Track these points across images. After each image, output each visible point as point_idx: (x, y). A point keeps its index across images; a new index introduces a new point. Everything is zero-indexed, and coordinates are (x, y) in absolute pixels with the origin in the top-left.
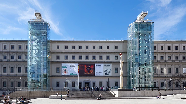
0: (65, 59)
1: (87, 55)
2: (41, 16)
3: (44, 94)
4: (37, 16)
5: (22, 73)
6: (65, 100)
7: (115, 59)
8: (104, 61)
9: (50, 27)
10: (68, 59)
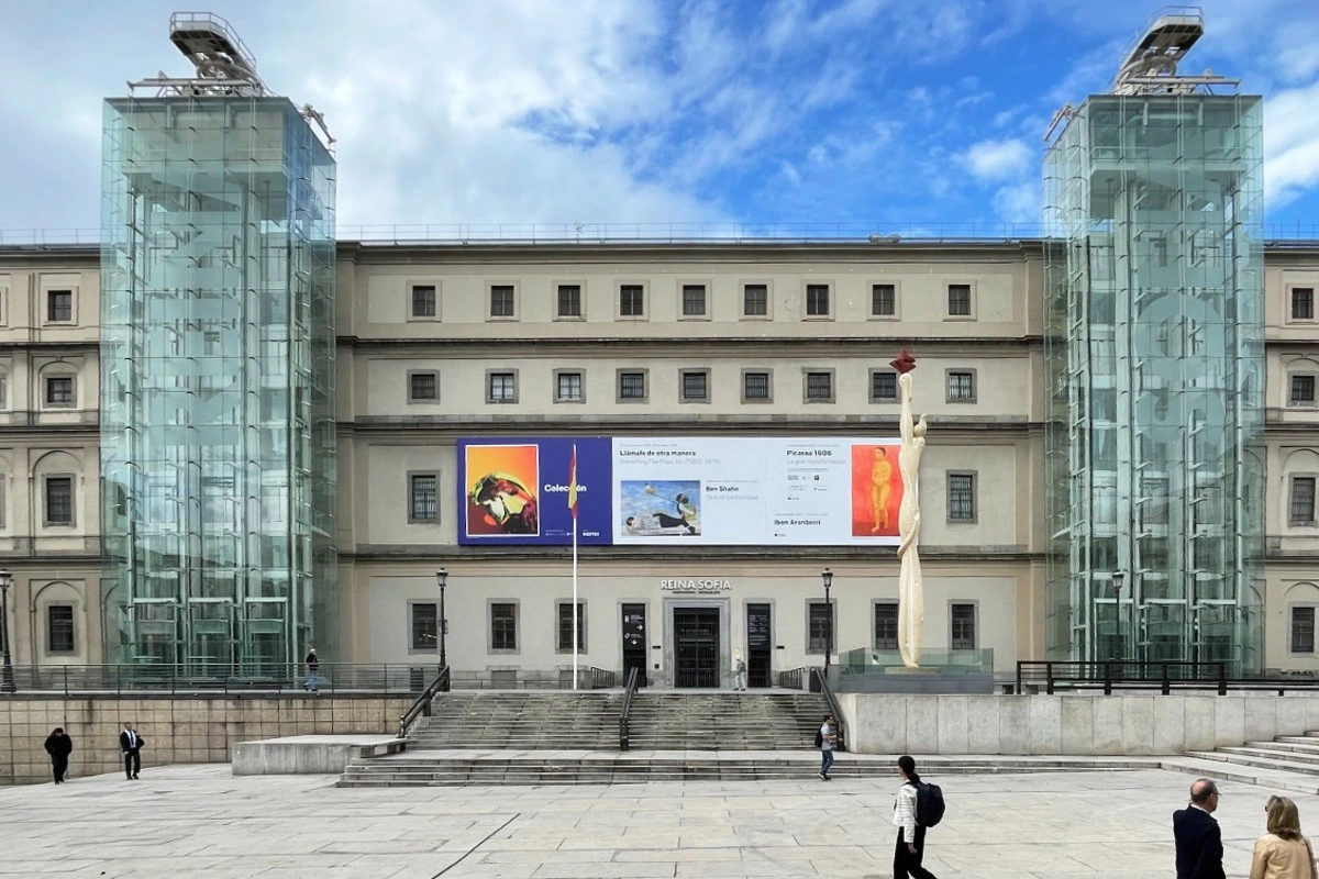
0: (491, 399)
1: (694, 365)
2: (231, 51)
3: (219, 729)
4: (201, 56)
5: (80, 530)
6: (339, 785)
7: (952, 399)
8: (853, 411)
9: (331, 141)
10: (514, 401)
